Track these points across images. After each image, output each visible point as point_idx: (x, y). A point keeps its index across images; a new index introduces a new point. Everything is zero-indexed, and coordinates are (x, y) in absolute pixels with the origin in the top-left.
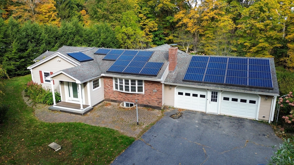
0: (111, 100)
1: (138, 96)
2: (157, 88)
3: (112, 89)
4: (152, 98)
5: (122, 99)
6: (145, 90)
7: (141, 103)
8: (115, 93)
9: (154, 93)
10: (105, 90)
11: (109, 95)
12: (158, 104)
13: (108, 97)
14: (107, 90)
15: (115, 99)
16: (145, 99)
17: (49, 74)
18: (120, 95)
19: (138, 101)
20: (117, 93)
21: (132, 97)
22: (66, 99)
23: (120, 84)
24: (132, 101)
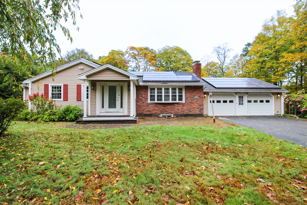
0: (145, 114)
1: (178, 105)
2: (199, 95)
3: (147, 101)
4: (193, 106)
5: (158, 112)
6: (186, 98)
7: (181, 113)
8: (150, 105)
9: (195, 100)
10: (138, 104)
11: (143, 109)
12: (200, 111)
13: (141, 112)
14: (139, 104)
15: (150, 113)
16: (185, 108)
17: (60, 88)
18: (156, 108)
19: (177, 111)
20: (153, 105)
21: (170, 107)
22: (96, 111)
23: (158, 94)
24: (171, 112)
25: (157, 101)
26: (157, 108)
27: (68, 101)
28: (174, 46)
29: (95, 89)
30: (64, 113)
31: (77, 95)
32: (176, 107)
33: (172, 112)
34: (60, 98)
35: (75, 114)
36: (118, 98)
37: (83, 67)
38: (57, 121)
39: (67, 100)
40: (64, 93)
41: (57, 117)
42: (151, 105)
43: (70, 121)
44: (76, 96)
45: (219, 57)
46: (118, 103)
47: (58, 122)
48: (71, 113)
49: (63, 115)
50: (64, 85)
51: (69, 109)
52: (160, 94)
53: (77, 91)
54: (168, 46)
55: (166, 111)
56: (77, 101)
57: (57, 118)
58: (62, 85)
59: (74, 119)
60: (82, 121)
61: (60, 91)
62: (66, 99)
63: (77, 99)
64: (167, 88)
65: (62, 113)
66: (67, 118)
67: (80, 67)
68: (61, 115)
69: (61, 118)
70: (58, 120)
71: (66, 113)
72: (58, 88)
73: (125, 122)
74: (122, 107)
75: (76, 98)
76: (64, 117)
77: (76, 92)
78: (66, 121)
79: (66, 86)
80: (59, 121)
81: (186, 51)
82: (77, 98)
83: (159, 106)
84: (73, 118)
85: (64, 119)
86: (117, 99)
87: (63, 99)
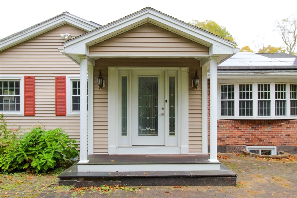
5: (241, 141)
8: (221, 126)
15: (221, 144)
17: (18, 84)
18: (236, 131)
19: (286, 139)
20: (228, 125)
21: (269, 130)
22: (108, 143)
23: (242, 100)
24: (271, 141)
25: (240, 115)
26: (239, 133)
27: (36, 115)
28: (207, 20)
29: (104, 86)
30: (27, 151)
31: (56, 102)
32: (284, 130)
33: (273, 141)
34: (18, 109)
35: (55, 152)
36: (163, 109)
37: (69, 35)
38: (7, 170)
39: (33, 115)
40: (26, 97)
41: (9, 159)
42: (225, 126)
43: (40, 172)
44: (54, 103)
45: (284, 38)
46: (163, 122)
47: (9, 173)
48: (43, 149)
49: (24, 156)
50: (26, 78)
51: (38, 138)
52: (246, 100)
53: (56, 92)
54: (196, 21)
55: (260, 140)
56: (57, 115)
57: (7, 163)
58: (21, 78)
59: (53, 167)
60: (77, 178)
61: (18, 92)
62: (30, 111)
63: (56, 111)
64: (264, 84)
65: (20, 149)
66: (34, 164)
67: (62, 35)
68: (18, 155)
69: (18, 164)
70: (10, 167)
71: (30, 149)
72: (12, 84)
73: (202, 179)
74: (172, 132)
75: (54, 109)
76: (25, 162)
77: (54, 94)
78: (32, 170)
79: (30, 81)
80: (13, 172)
81: (224, 30)
82: (56, 108)
83: (243, 127)
84: (49, 164)
85: (26, 167)
86: (160, 112)
87: (25, 111)
